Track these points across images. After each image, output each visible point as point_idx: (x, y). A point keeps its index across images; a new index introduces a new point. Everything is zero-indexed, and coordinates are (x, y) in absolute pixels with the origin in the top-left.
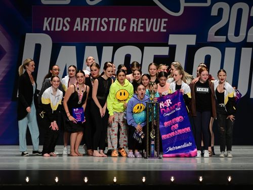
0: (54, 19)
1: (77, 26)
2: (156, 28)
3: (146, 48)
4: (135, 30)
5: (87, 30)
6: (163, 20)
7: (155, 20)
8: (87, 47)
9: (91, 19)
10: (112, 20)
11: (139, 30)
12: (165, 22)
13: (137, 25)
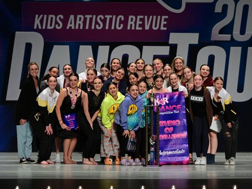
0: (45, 16)
1: (71, 23)
2: (156, 26)
3: (144, 47)
4: (133, 28)
5: (81, 28)
6: (164, 17)
7: (155, 17)
8: (81, 47)
9: (86, 16)
10: (108, 17)
11: (138, 28)
12: (165, 20)
13: (135, 23)
